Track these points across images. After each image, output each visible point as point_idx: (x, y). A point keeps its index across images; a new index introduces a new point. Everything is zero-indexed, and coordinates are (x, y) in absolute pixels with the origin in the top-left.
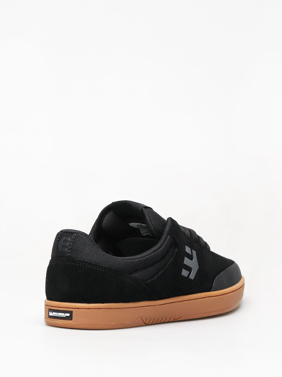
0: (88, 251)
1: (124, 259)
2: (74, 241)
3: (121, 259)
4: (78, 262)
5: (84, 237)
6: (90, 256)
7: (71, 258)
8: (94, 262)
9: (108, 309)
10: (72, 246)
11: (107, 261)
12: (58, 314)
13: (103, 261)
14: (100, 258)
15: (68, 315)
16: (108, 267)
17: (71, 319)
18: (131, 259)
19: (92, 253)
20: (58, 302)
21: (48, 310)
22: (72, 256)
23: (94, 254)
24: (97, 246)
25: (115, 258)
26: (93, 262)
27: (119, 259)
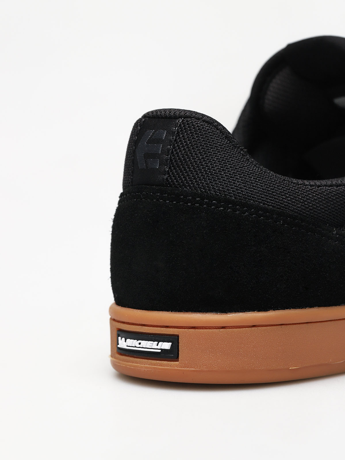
0: (216, 166)
1: (319, 186)
2: (176, 140)
3: (311, 186)
4: (190, 198)
5: (203, 128)
6: (224, 180)
7: (171, 186)
8: (234, 195)
9: (280, 326)
10: (172, 152)
11: (273, 192)
12: (140, 344)
13: (259, 191)
14: (252, 183)
15: (167, 346)
16: (275, 209)
17: (176, 358)
18: (340, 185)
19: (228, 171)
20: (139, 309)
21: (115, 333)
22: (172, 181)
23: (234, 173)
24: (242, 150)
25: (294, 183)
26: (231, 196)
27: (307, 185)
